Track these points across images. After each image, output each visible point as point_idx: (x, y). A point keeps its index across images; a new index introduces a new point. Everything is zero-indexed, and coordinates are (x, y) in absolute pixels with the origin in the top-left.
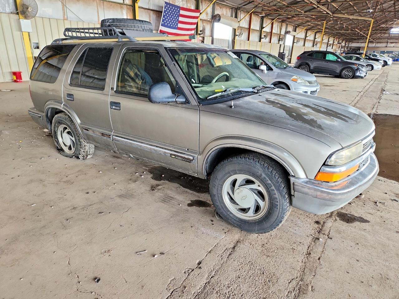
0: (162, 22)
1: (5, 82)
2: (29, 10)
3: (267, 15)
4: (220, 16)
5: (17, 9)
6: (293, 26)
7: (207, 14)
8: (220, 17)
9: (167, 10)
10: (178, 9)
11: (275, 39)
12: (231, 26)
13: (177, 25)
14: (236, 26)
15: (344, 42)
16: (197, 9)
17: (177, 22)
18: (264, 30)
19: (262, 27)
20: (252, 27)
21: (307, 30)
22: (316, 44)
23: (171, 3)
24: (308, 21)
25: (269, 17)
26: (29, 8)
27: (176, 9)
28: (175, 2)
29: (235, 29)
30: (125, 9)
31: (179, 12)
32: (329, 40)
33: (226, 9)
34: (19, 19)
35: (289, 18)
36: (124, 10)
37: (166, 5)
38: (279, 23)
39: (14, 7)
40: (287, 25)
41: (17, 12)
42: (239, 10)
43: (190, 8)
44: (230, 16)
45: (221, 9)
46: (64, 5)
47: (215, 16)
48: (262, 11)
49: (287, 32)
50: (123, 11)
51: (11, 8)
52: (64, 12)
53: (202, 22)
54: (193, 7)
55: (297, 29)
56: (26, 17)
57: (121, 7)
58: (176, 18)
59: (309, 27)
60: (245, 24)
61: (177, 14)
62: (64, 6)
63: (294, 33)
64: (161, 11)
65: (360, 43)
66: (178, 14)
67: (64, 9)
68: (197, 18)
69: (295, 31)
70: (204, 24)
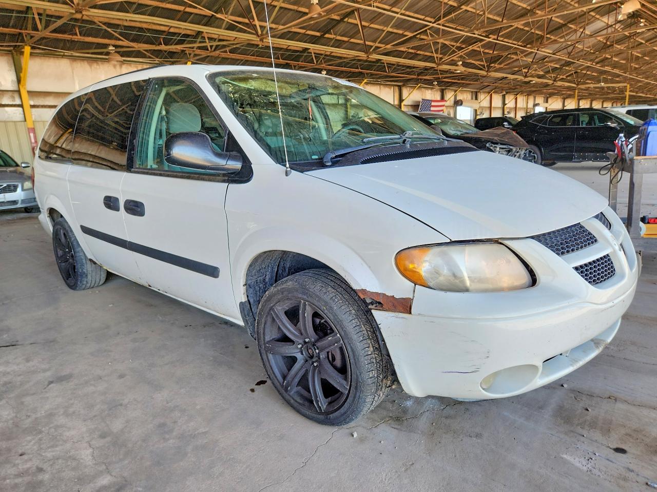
3: (507, 93)
6: (544, 97)
7: (450, 101)
8: (462, 102)
9: (423, 103)
10: (430, 102)
12: (471, 107)
14: (477, 106)
16: (443, 99)
18: (505, 107)
19: (504, 104)
20: (493, 105)
25: (511, 94)
29: (476, 110)
31: (431, 104)
33: (467, 93)
38: (524, 98)
40: (535, 97)
42: (478, 93)
44: (470, 99)
45: (462, 95)
47: (458, 101)
49: (536, 105)
53: (447, 108)
54: (439, 98)
55: (550, 100)
60: (485, 103)
61: (429, 105)
63: (546, 105)
64: (418, 105)
68: (443, 106)
69: (547, 102)
70: (448, 110)
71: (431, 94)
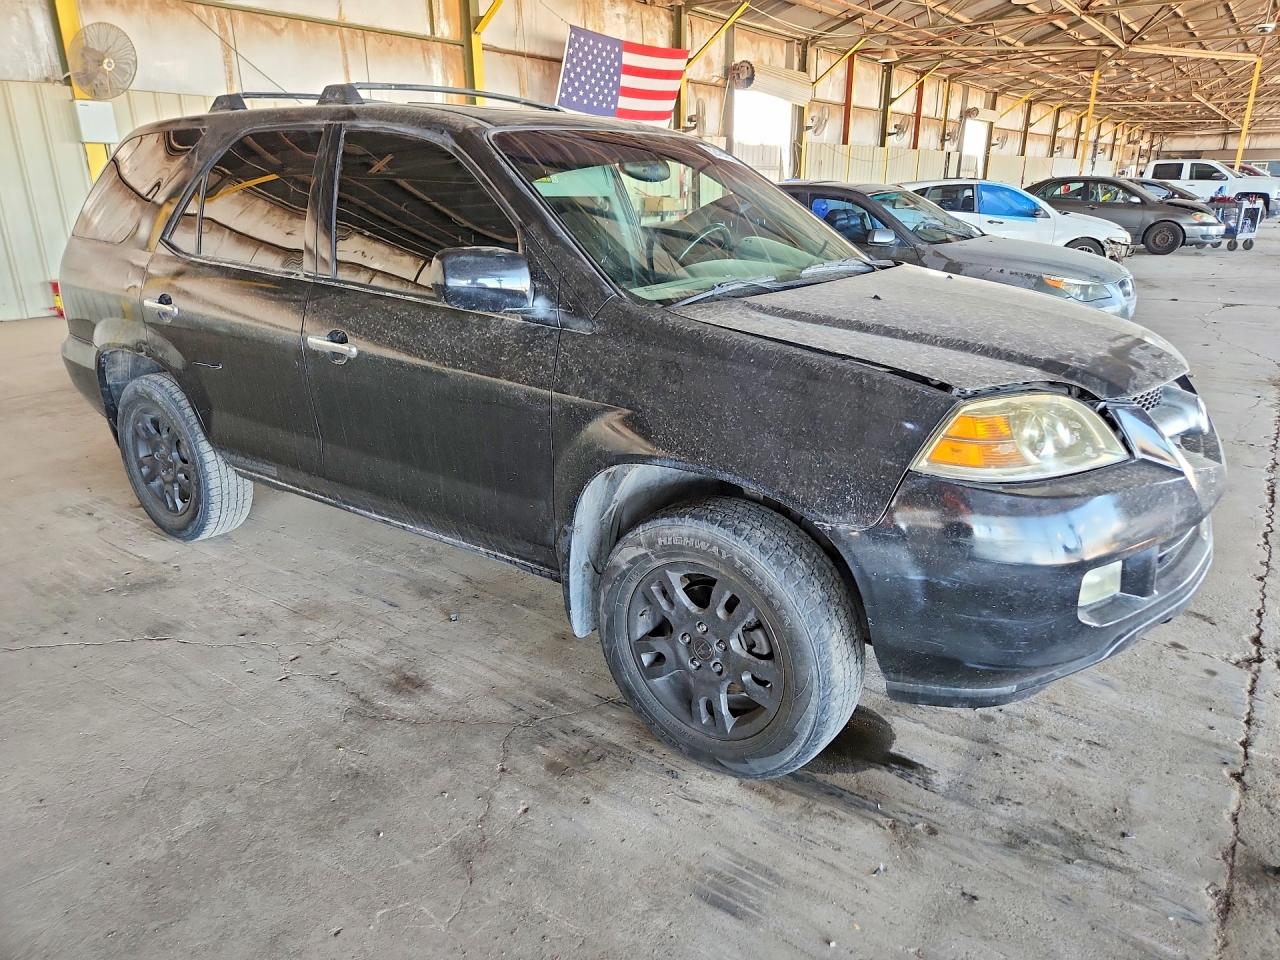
0: (562, 91)
1: (25, 317)
2: (105, 66)
3: (905, 59)
4: (752, 68)
5: (65, 67)
6: (987, 92)
7: (709, 62)
8: (753, 72)
9: (577, 51)
10: (617, 50)
11: (929, 137)
12: (785, 96)
13: (614, 100)
14: (803, 96)
15: (1147, 137)
16: (677, 48)
17: (614, 93)
18: (892, 108)
19: (888, 100)
20: (855, 101)
21: (1030, 103)
22: (1061, 149)
23: (590, 28)
24: (1035, 74)
25: (907, 65)
26: (106, 61)
27: (609, 48)
28: (602, 25)
29: (801, 109)
30: (436, 54)
31: (619, 57)
32: (1101, 134)
33: (771, 43)
34: (74, 98)
35: (975, 67)
36: (433, 60)
37: (573, 36)
38: (941, 86)
39: (56, 61)
40: (966, 88)
41: (67, 75)
42: (811, 46)
43: (654, 44)
44: (782, 64)
45: (755, 46)
46: (228, 48)
47: (737, 68)
48: (887, 47)
49: (967, 113)
50: (430, 62)
51: (43, 64)
52: (230, 72)
53: (694, 89)
54: (663, 41)
55: (1000, 101)
56: (96, 95)
57: (426, 51)
58: (611, 79)
59: (1038, 92)
60: (831, 92)
61: (612, 65)
62: (229, 51)
63: (989, 115)
64: (556, 55)
65: (1198, 138)
66: (616, 64)
67: (230, 62)
68: (677, 75)
69: (993, 107)
70: (701, 95)
71: (628, 19)
